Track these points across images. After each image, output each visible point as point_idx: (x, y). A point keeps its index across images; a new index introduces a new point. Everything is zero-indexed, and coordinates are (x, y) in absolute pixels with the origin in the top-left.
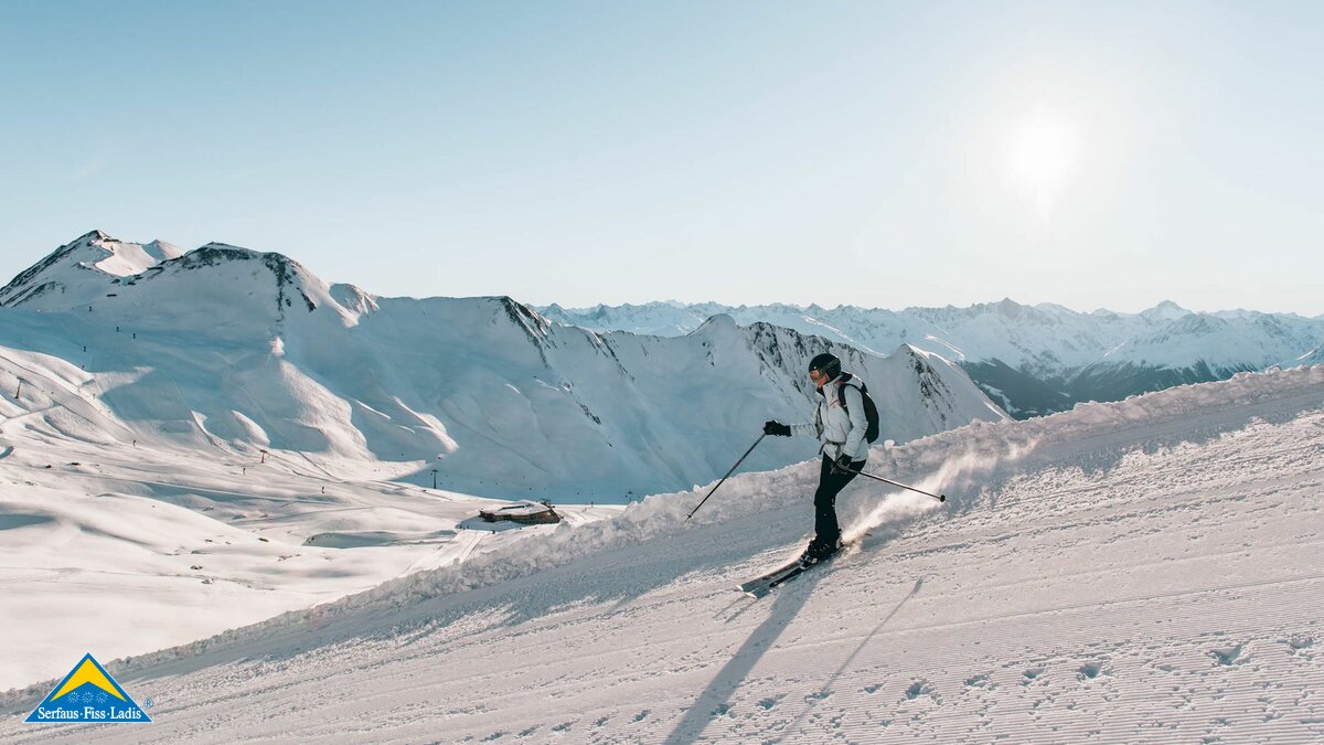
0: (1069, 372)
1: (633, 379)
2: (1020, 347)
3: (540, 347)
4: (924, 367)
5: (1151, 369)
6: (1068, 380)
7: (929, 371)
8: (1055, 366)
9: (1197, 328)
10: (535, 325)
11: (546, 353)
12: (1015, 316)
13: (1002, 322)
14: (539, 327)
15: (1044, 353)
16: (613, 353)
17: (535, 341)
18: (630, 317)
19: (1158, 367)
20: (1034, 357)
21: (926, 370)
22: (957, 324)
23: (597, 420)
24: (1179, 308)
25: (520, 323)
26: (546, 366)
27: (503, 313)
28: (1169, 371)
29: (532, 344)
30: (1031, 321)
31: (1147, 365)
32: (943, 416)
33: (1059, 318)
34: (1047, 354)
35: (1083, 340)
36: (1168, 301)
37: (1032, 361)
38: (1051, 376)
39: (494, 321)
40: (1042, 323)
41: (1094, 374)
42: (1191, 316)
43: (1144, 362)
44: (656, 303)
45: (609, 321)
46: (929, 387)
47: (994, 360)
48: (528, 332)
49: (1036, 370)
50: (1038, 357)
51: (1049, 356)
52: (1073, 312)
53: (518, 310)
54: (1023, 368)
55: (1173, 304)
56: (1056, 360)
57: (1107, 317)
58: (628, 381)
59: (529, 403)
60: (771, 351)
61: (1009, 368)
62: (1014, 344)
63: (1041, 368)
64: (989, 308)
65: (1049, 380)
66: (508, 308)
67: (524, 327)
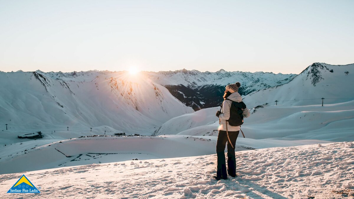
0: (199, 87)
1: (74, 94)
2: (187, 81)
3: (45, 86)
4: (156, 88)
5: (218, 86)
6: (199, 89)
7: (158, 89)
8: (196, 86)
9: (228, 76)
10: (44, 80)
11: (47, 88)
12: (186, 73)
13: (183, 75)
14: (45, 80)
15: (193, 82)
16: (68, 87)
17: (44, 84)
18: (83, 75)
19: (220, 85)
20: (191, 83)
21: (157, 89)
22: (172, 75)
23: (62, 107)
24: (224, 71)
25: (39, 79)
26: (47, 91)
27: (34, 77)
28: (222, 86)
29: (43, 85)
30: (190, 75)
31: (217, 85)
32: (161, 101)
33: (197, 74)
34: (194, 83)
35: (202, 79)
36: (222, 69)
37: (190, 85)
38: (195, 88)
39: (31, 79)
40: (193, 75)
41: (205, 87)
42: (227, 73)
43: (216, 84)
44: (90, 71)
45: (77, 76)
46: (158, 93)
47: (181, 85)
48: (41, 82)
49: (191, 87)
50: (192, 83)
51: (195, 83)
52: (200, 72)
53: (39, 75)
54: (188, 86)
55: (223, 70)
56: (196, 84)
57: (208, 73)
58: (73, 95)
59: (41, 102)
60: (115, 85)
61: (185, 86)
62: (186, 80)
63: (193, 86)
64: (180, 72)
65: (194, 89)
66: (35, 75)
67: (40, 80)
